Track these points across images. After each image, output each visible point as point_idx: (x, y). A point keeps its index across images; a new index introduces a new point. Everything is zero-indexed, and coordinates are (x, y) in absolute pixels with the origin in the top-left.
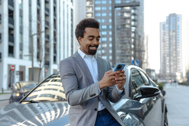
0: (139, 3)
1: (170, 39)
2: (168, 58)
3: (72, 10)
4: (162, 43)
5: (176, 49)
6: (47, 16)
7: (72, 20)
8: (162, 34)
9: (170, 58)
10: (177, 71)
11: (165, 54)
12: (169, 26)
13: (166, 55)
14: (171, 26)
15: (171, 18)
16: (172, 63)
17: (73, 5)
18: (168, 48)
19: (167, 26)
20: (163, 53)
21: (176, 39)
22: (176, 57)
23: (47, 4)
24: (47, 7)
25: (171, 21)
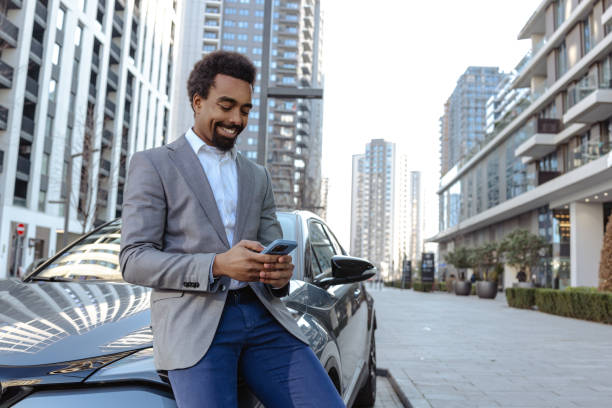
0: (321, 91)
1: (371, 192)
2: (366, 231)
3: (166, 110)
4: (356, 199)
5: (382, 214)
6: (108, 118)
7: (164, 133)
8: (357, 180)
9: (370, 231)
10: (382, 260)
11: (360, 221)
12: (371, 164)
13: (362, 225)
14: (375, 165)
15: (376, 148)
16: (373, 243)
17: (169, 100)
18: (367, 209)
19: (367, 164)
20: (356, 219)
21: (383, 193)
22: (381, 229)
23: (111, 94)
24: (111, 99)
25: (376, 154)
